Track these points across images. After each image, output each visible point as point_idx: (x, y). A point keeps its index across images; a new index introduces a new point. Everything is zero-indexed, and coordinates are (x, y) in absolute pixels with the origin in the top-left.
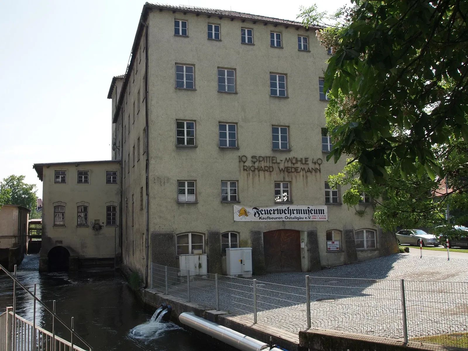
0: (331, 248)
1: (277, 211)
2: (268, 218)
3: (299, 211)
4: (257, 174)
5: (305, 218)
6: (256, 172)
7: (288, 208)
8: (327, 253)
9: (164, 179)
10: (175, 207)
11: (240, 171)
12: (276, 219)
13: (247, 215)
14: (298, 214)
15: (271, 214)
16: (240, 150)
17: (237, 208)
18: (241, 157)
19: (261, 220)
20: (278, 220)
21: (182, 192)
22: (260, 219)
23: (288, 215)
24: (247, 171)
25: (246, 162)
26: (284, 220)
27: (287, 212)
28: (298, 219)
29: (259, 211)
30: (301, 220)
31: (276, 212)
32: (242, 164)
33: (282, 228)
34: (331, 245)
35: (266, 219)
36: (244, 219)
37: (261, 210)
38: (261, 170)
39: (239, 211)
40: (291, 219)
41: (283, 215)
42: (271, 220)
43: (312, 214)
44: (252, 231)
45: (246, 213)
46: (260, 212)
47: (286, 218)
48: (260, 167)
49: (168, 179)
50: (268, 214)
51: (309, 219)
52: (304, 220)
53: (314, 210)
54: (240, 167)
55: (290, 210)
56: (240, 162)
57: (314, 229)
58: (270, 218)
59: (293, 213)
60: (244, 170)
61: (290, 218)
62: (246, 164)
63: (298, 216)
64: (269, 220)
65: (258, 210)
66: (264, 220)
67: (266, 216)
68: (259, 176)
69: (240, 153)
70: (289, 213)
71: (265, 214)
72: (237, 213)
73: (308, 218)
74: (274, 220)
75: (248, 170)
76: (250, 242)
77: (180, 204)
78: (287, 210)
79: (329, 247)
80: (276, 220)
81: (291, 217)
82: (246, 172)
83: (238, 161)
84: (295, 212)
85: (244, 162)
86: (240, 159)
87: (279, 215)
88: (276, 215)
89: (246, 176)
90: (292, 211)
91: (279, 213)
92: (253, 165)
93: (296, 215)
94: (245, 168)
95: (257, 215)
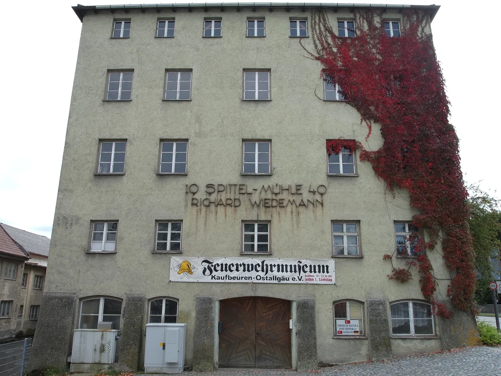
0: (343, 331)
1: (243, 266)
2: (226, 277)
3: (281, 268)
4: (213, 210)
5: (292, 279)
6: (213, 207)
7: (263, 262)
8: (334, 340)
9: (72, 219)
10: (83, 257)
11: (186, 206)
12: (240, 279)
13: (190, 272)
14: (280, 272)
15: (231, 271)
16: (189, 176)
17: (176, 260)
18: (189, 186)
19: (214, 281)
20: (243, 281)
21: (98, 237)
22: (212, 279)
23: (262, 274)
24: (197, 206)
25: (197, 193)
26: (255, 281)
27: (259, 269)
28: (280, 280)
29: (212, 266)
30: (285, 282)
31: (241, 269)
32: (190, 196)
33: (250, 294)
34: (344, 326)
35: (224, 279)
36: (185, 278)
37: (215, 265)
38: (221, 204)
39: (180, 266)
40: (267, 280)
41: (253, 274)
42: (232, 281)
43: (305, 272)
44: (198, 298)
45: (189, 271)
46: (213, 268)
47: (259, 278)
48: (219, 200)
49: (78, 219)
50: (226, 271)
51: (300, 280)
52: (291, 281)
53: (311, 266)
54: (186, 201)
55: (267, 265)
56: (187, 193)
57: (309, 298)
58: (230, 278)
59: (272, 271)
60: (193, 204)
61: (265, 279)
62: (196, 196)
63: (280, 275)
64: (227, 281)
65: (210, 265)
66: (220, 281)
67: (224, 274)
68: (216, 212)
69: (187, 181)
70: (263, 271)
71: (222, 270)
72: (176, 269)
73: (297, 278)
74: (236, 281)
75: (199, 204)
76: (194, 314)
77: (90, 254)
78: (261, 264)
79: (340, 329)
80: (240, 281)
81: (267, 277)
82: (195, 208)
83: (185, 192)
84: (275, 269)
85: (194, 194)
86: (188, 190)
87: (247, 274)
88: (241, 273)
89: (196, 213)
90: (269, 267)
91: (246, 269)
92: (208, 197)
93: (275, 273)
94: (195, 202)
95: (208, 272)
